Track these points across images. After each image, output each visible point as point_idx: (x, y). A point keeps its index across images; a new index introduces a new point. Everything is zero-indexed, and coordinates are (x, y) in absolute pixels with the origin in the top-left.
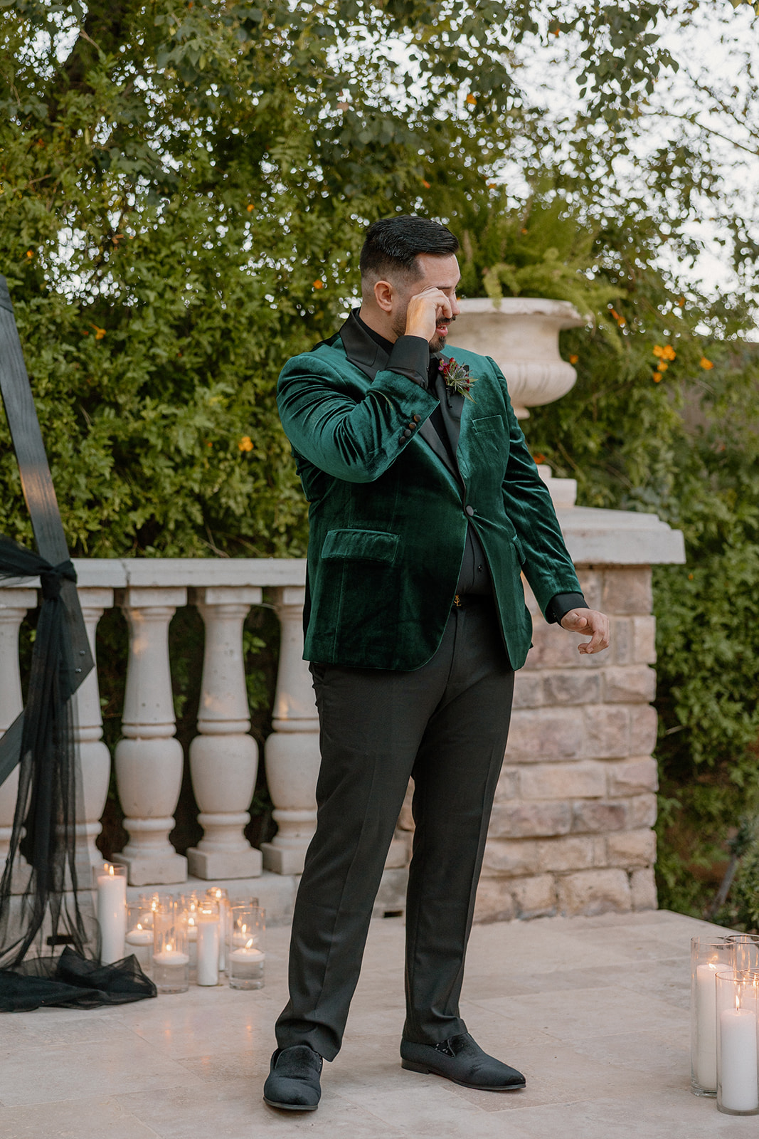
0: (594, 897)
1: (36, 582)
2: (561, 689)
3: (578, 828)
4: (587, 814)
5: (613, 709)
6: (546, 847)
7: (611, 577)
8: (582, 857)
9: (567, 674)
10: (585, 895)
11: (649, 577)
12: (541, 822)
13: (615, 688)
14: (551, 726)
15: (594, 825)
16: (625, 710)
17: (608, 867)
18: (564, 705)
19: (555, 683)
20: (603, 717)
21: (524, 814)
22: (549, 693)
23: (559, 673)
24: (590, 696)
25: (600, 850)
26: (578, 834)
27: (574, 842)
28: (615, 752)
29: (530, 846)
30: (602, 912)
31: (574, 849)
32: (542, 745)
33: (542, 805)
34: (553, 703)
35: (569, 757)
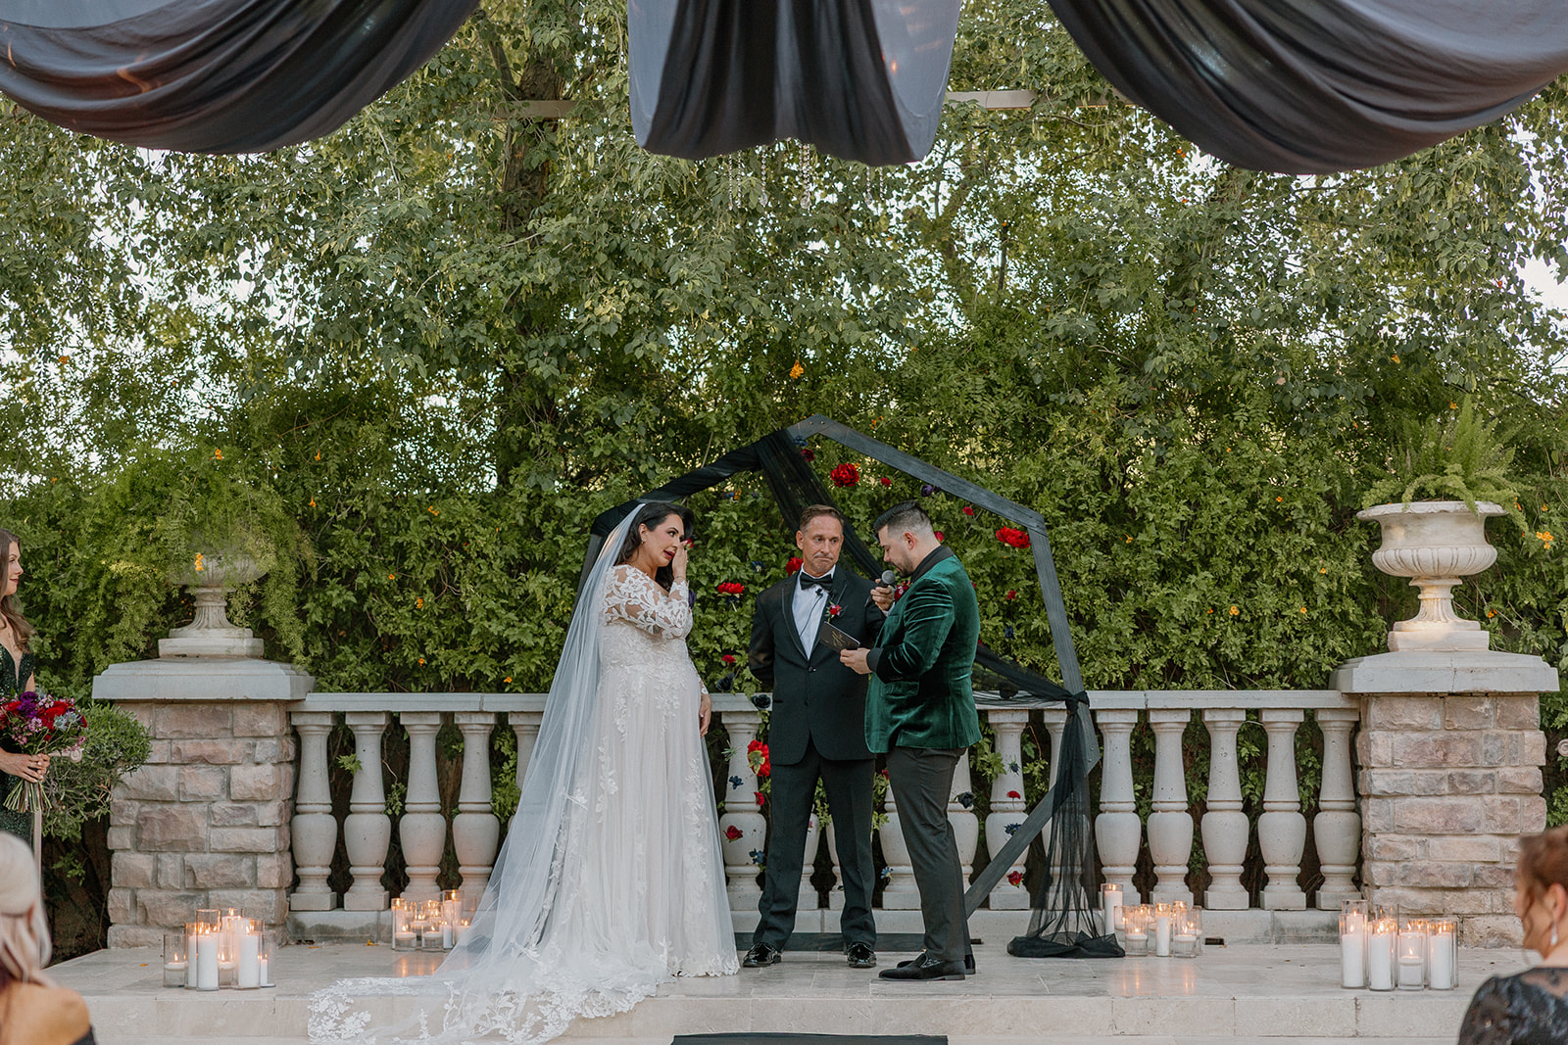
0: (1491, 934)
1: (1063, 705)
2: (1462, 783)
3: (1477, 884)
4: (1485, 874)
5: (1507, 799)
6: (1450, 896)
7: (1503, 702)
8: (1481, 904)
9: (1467, 772)
10: (1484, 932)
11: (1536, 701)
12: (1444, 876)
13: (1506, 782)
14: (1453, 809)
15: (1492, 882)
16: (1517, 799)
17: (1506, 914)
18: (1465, 794)
19: (1457, 778)
20: (1498, 803)
21: (1430, 871)
22: (1452, 786)
23: (1460, 771)
24: (1487, 788)
25: (1497, 901)
26: (1479, 888)
27: (1477, 893)
28: (1508, 830)
29: (1438, 895)
30: (1500, 946)
31: (1475, 898)
32: (1446, 823)
33: (1446, 865)
34: (1456, 793)
35: (1469, 832)
